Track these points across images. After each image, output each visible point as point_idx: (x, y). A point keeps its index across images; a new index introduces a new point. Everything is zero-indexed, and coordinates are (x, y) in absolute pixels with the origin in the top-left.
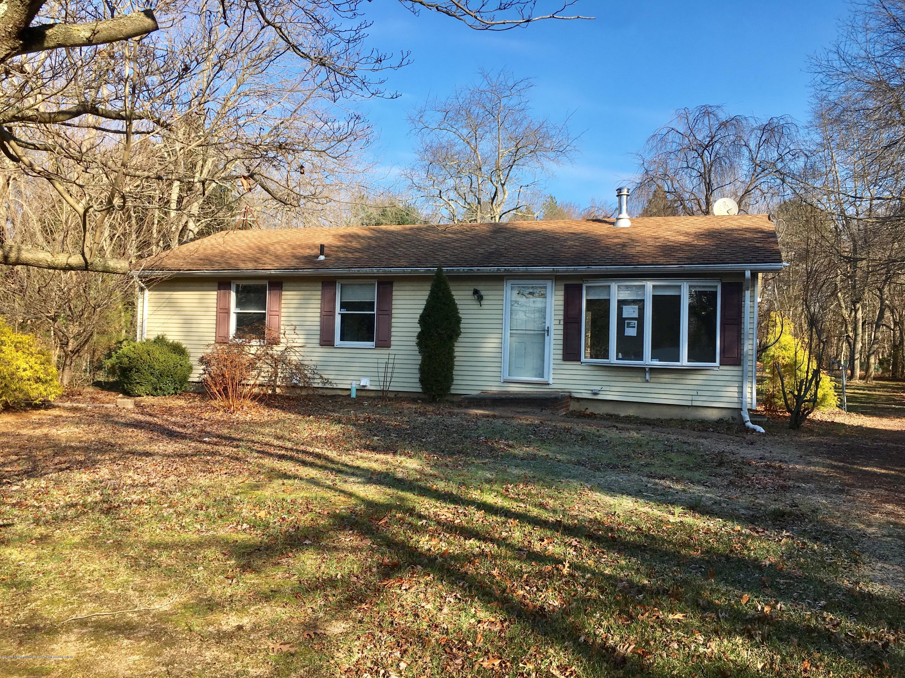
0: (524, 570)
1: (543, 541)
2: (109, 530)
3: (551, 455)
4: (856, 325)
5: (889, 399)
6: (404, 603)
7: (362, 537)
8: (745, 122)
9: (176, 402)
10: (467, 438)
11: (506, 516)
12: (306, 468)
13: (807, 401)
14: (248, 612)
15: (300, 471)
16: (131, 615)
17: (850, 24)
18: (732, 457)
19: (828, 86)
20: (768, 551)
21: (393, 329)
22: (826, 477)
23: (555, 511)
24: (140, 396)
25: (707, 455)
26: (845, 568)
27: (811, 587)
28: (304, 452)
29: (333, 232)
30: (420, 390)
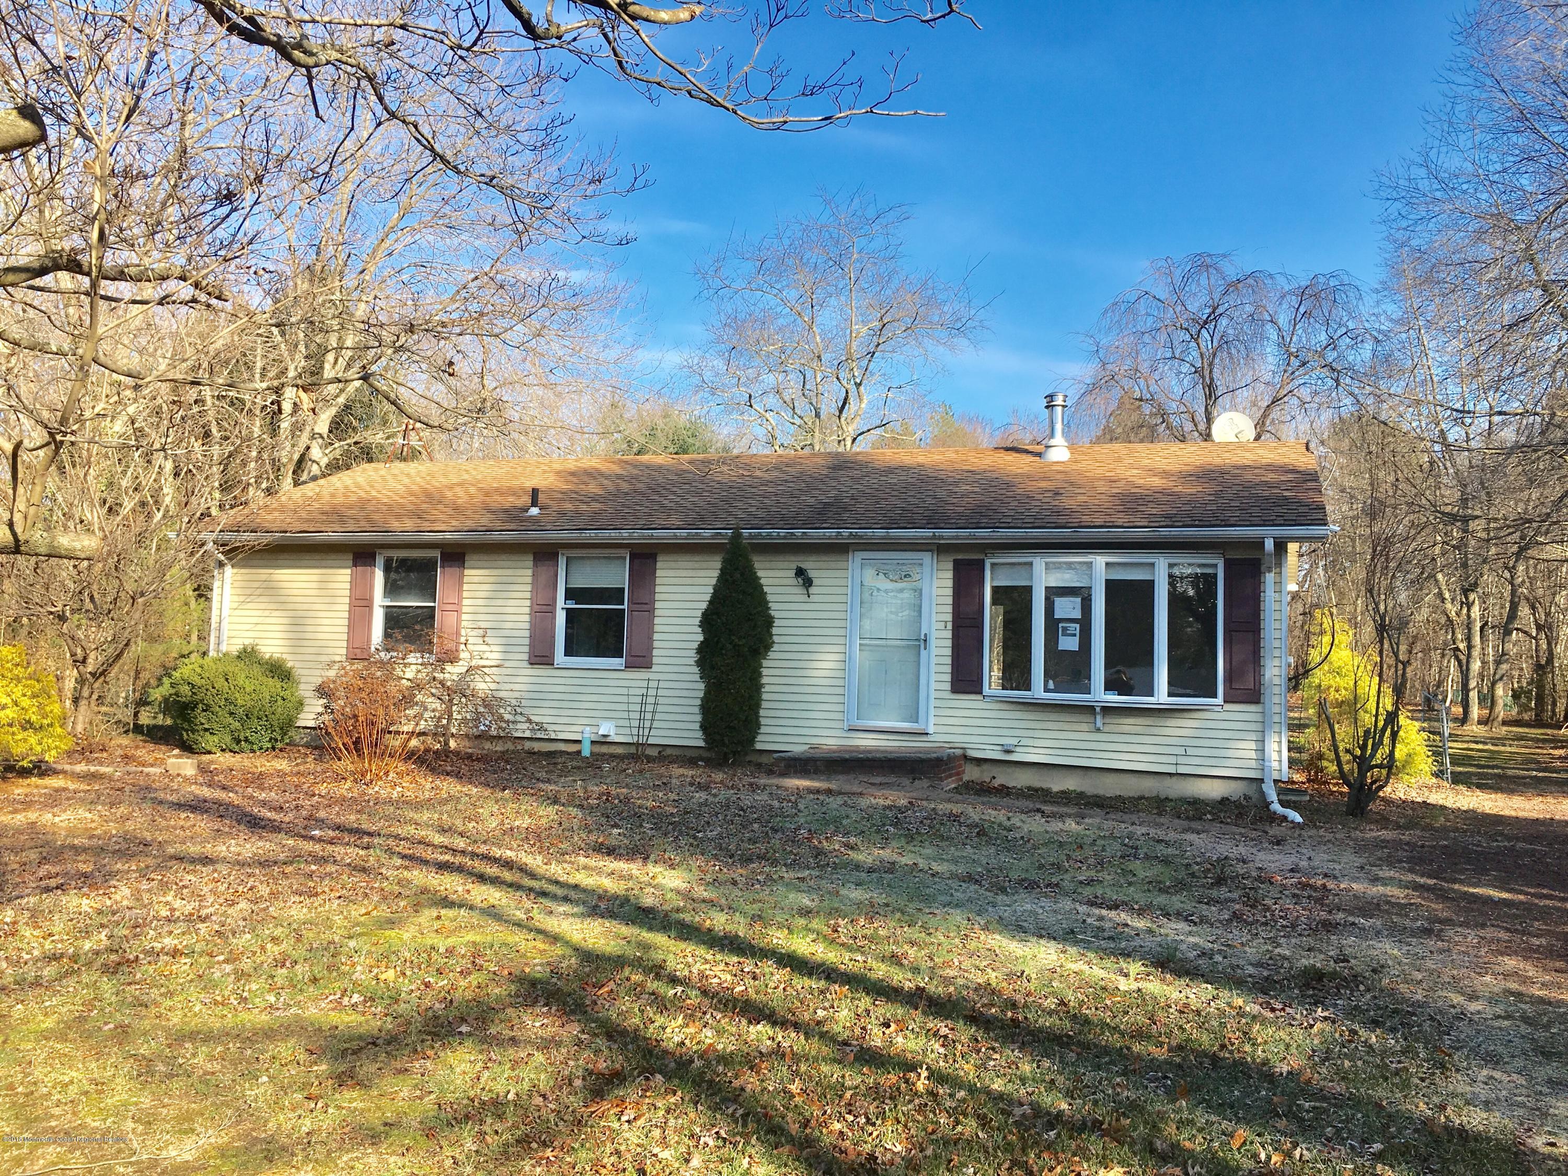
0: (848, 1083)
1: (889, 1026)
2: (110, 1004)
3: (922, 864)
4: (1469, 629)
5: (1529, 761)
6: (623, 1148)
7: (565, 1018)
8: (1270, 281)
9: (273, 763)
10: (776, 831)
11: (828, 978)
12: (484, 888)
13: (1376, 766)
14: (337, 1165)
15: (472, 893)
16: (122, 1170)
17: (1445, 118)
18: (1240, 869)
19: (1411, 222)
20: (1288, 1046)
21: (656, 636)
22: (1402, 906)
23: (916, 970)
24: (209, 752)
25: (1197, 864)
26: (1423, 1080)
27: (1360, 1115)
28: (486, 858)
29: (557, 466)
30: (702, 744)
